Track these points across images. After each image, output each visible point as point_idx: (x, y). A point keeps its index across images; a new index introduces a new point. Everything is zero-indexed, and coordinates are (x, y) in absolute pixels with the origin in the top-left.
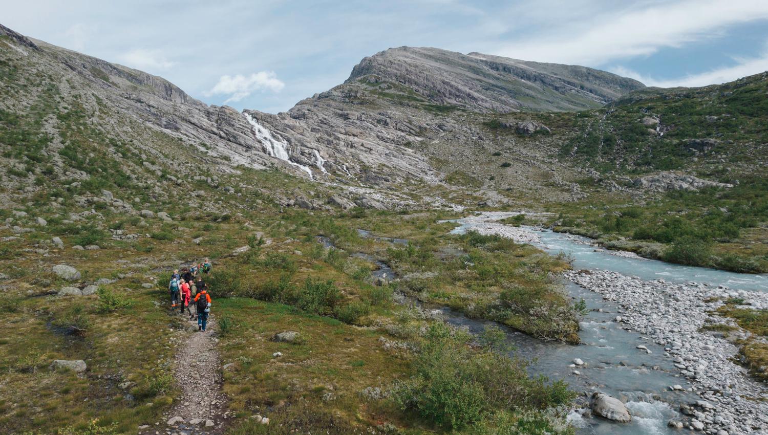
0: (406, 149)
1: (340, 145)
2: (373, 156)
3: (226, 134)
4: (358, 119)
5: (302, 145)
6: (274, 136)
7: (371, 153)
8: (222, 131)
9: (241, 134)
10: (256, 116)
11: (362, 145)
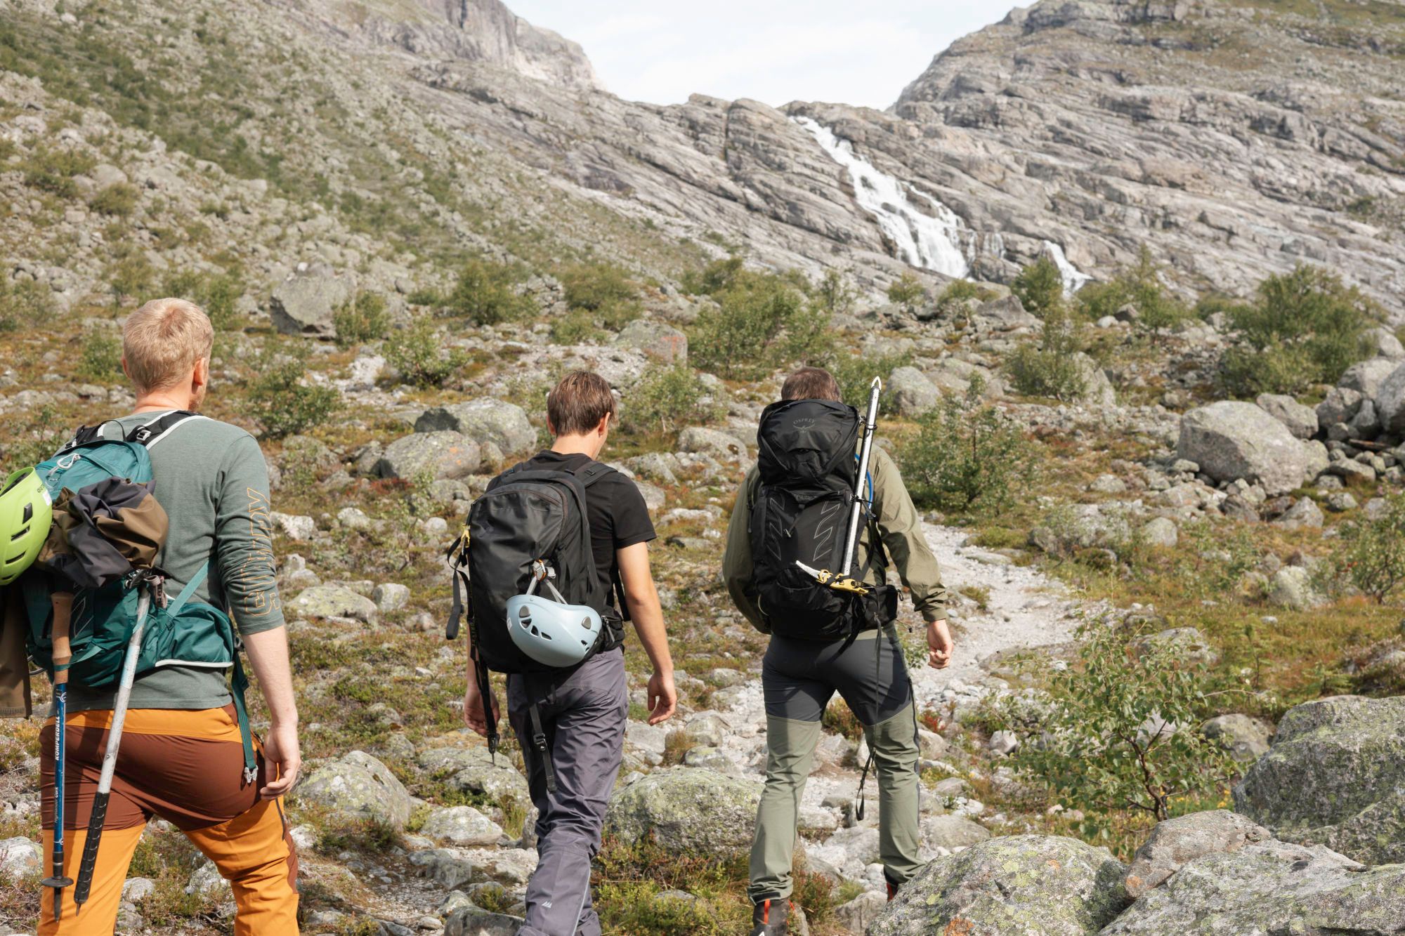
0: (1354, 224)
1: (1130, 223)
2: (1241, 257)
3: (766, 197)
4: (1182, 120)
5: (1008, 226)
6: (912, 199)
7: (1231, 247)
8: (752, 187)
9: (812, 196)
10: (848, 132)
11: (1202, 219)
